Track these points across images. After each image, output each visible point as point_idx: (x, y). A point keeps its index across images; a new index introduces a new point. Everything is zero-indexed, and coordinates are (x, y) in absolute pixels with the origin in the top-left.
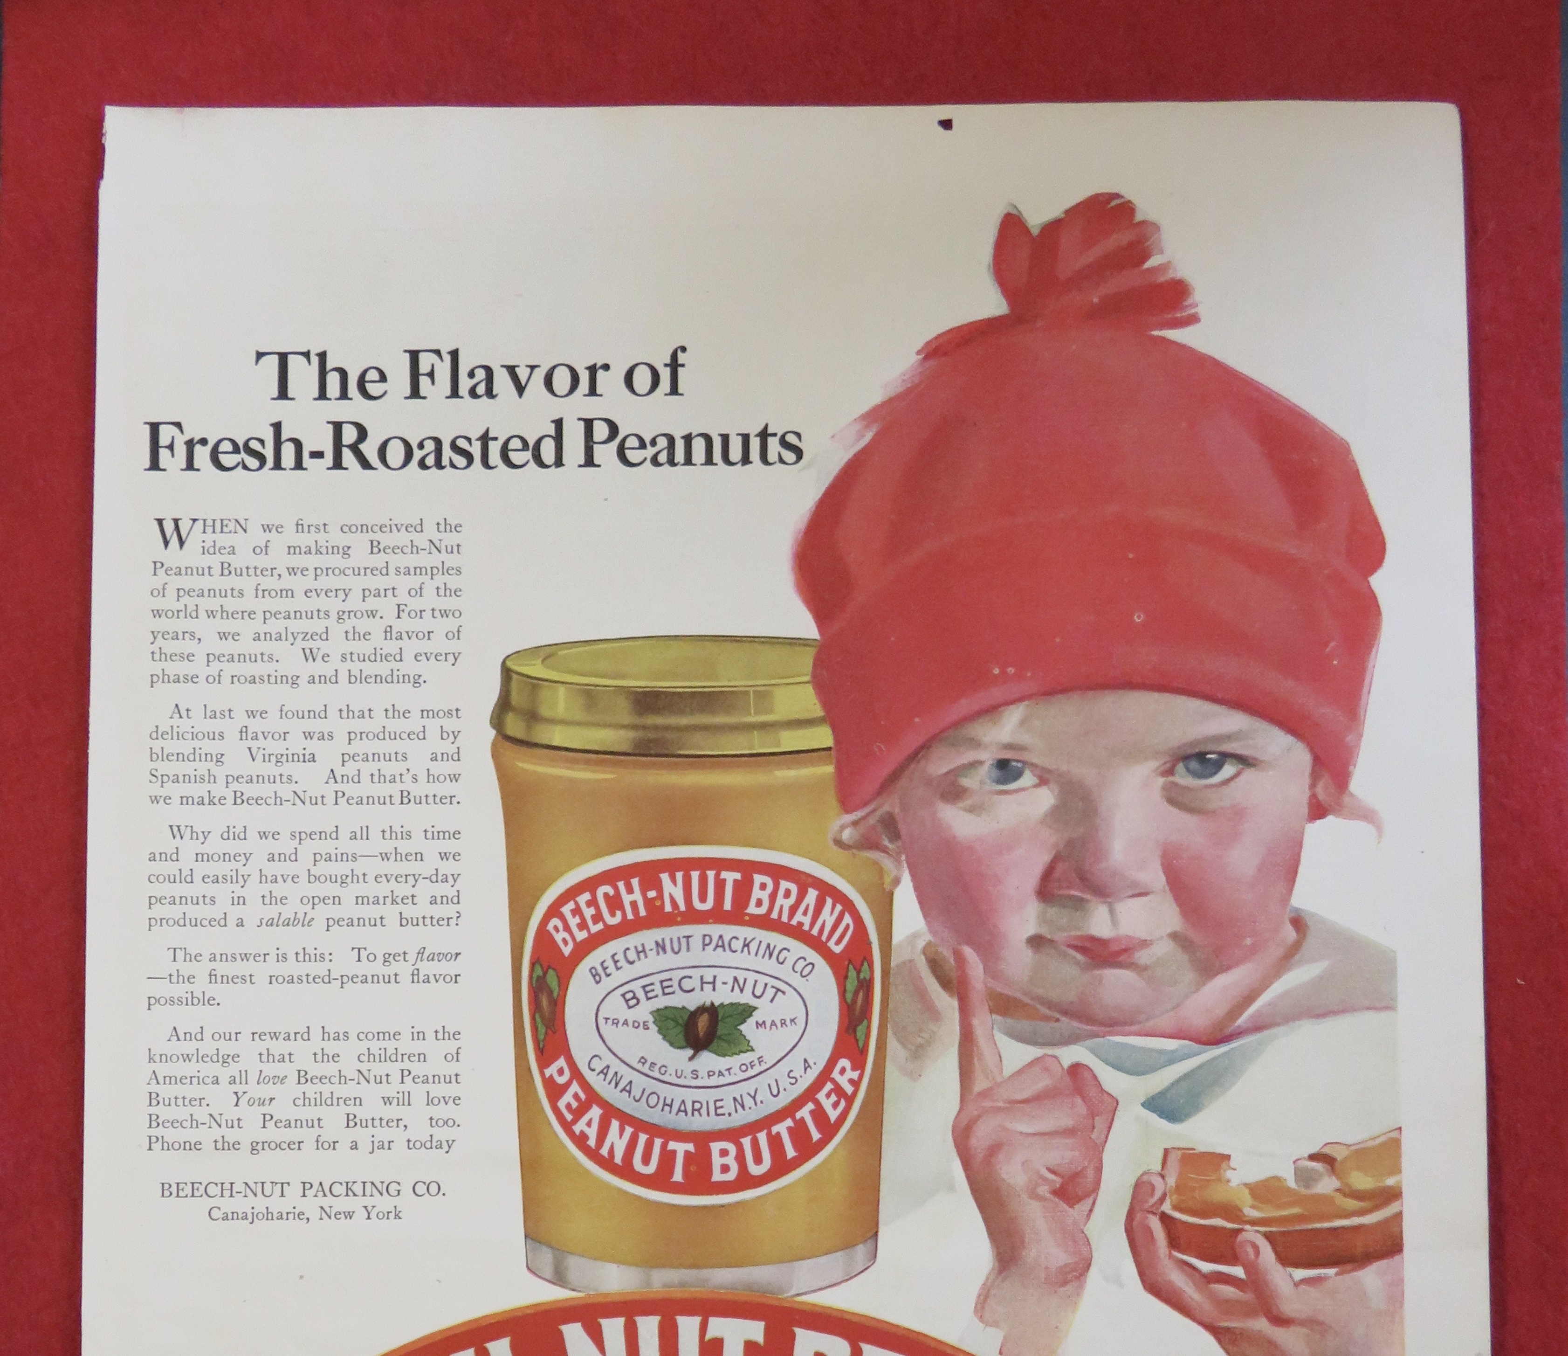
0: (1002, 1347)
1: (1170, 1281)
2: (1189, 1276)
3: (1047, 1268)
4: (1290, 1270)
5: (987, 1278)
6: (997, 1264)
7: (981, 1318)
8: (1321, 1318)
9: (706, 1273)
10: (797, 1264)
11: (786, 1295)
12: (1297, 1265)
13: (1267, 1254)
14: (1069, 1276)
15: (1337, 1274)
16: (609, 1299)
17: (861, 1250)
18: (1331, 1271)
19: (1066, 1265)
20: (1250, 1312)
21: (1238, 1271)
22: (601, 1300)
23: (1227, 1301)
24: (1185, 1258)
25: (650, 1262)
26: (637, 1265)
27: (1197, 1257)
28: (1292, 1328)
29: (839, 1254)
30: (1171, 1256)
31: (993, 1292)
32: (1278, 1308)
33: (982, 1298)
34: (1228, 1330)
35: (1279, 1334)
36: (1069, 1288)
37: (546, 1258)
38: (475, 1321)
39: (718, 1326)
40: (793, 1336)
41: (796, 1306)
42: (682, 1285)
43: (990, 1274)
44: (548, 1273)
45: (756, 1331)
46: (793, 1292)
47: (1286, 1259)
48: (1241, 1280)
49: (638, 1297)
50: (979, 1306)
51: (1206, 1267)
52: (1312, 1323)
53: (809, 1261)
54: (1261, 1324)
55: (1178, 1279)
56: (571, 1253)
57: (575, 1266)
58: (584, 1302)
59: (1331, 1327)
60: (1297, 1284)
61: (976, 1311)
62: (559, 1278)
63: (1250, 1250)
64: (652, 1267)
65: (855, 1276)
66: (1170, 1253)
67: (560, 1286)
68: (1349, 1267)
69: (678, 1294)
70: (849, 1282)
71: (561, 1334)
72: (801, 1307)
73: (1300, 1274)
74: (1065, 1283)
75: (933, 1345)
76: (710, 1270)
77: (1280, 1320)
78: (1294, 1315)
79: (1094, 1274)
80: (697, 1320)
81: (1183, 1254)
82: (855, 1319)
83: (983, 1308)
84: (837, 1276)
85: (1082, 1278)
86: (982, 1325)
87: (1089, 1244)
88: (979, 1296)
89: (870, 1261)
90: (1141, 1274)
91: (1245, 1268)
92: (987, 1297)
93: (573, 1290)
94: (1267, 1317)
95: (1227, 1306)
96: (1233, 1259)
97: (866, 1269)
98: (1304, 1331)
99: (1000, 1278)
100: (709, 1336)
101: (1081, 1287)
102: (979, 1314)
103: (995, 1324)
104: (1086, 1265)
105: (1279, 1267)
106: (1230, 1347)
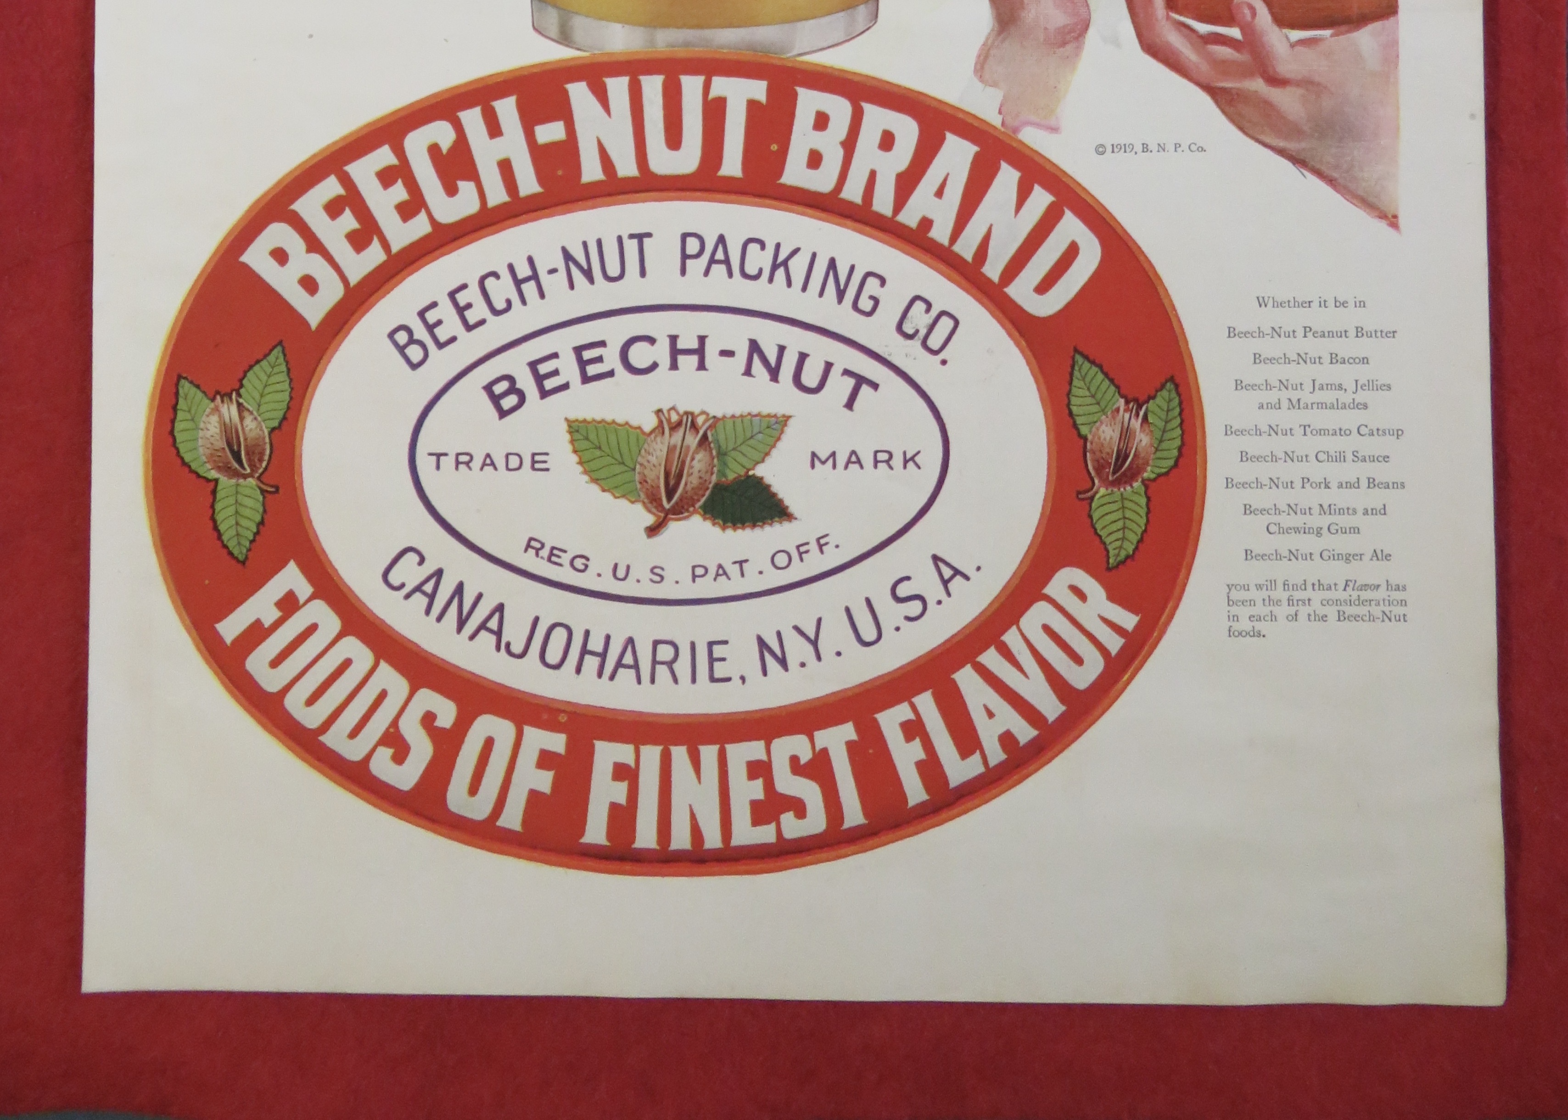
0: (1001, 106)
1: (1167, 42)
2: (1185, 36)
3: (1046, 29)
4: (1284, 31)
5: (987, 39)
6: (996, 25)
7: (981, 78)
8: (1317, 79)
9: (708, 33)
10: (799, 25)
11: (789, 55)
12: (1293, 26)
13: (1264, 17)
14: (1068, 37)
15: (1332, 36)
16: (613, 59)
17: (862, 11)
18: (1327, 33)
19: (1064, 27)
20: (1247, 72)
21: (1235, 33)
22: (605, 59)
23: (1224, 62)
24: (1182, 19)
25: (654, 22)
26: (640, 25)
27: (1194, 18)
28: (1289, 89)
29: (842, 14)
30: (1168, 18)
31: (992, 52)
32: (1274, 69)
33: (982, 58)
34: (1224, 90)
35: (1276, 95)
36: (1069, 47)
37: (552, 18)
38: (482, 79)
39: (721, 86)
40: (795, 95)
41: (798, 66)
42: (687, 44)
43: (990, 34)
44: (554, 31)
45: (758, 89)
46: (795, 52)
47: (1281, 21)
48: (1237, 40)
49: (641, 57)
50: (978, 67)
51: (1203, 28)
52: (1307, 83)
53: (811, 21)
54: (1258, 85)
55: (1175, 40)
56: (577, 13)
57: (581, 26)
58: (588, 61)
59: (1326, 87)
60: (1293, 46)
61: (976, 71)
62: (565, 38)
63: (1247, 11)
64: (655, 27)
65: (858, 35)
66: (1168, 14)
67: (567, 46)
68: (1343, 28)
69: (682, 53)
70: (851, 42)
71: (566, 93)
72: (804, 67)
73: (1296, 35)
74: (1064, 44)
75: (934, 104)
76: (713, 30)
77: (1276, 81)
78: (1288, 76)
79: (1092, 36)
80: (700, 80)
81: (1181, 14)
82: (856, 79)
83: (982, 68)
84: (839, 36)
85: (1080, 39)
86: (980, 85)
87: (1088, 5)
88: (979, 56)
89: (871, 21)
90: (1139, 35)
91: (1242, 30)
92: (986, 58)
93: (578, 49)
94: (1263, 77)
95: (1223, 67)
96: (1230, 20)
97: (868, 29)
98: (1300, 91)
99: (1000, 38)
100: (713, 93)
101: (1079, 49)
102: (979, 74)
103: (995, 85)
104: (1086, 27)
105: (1276, 28)
106: (1227, 109)
